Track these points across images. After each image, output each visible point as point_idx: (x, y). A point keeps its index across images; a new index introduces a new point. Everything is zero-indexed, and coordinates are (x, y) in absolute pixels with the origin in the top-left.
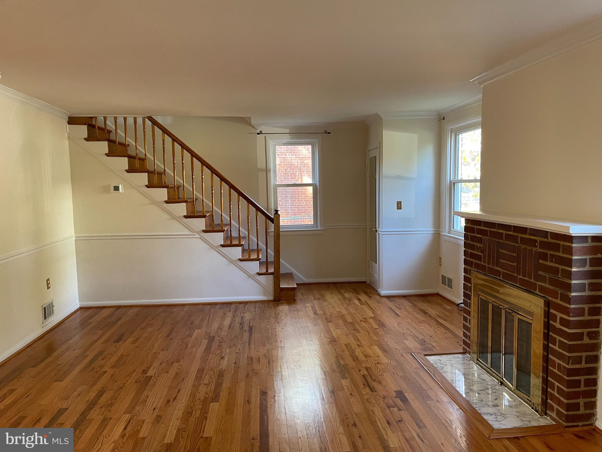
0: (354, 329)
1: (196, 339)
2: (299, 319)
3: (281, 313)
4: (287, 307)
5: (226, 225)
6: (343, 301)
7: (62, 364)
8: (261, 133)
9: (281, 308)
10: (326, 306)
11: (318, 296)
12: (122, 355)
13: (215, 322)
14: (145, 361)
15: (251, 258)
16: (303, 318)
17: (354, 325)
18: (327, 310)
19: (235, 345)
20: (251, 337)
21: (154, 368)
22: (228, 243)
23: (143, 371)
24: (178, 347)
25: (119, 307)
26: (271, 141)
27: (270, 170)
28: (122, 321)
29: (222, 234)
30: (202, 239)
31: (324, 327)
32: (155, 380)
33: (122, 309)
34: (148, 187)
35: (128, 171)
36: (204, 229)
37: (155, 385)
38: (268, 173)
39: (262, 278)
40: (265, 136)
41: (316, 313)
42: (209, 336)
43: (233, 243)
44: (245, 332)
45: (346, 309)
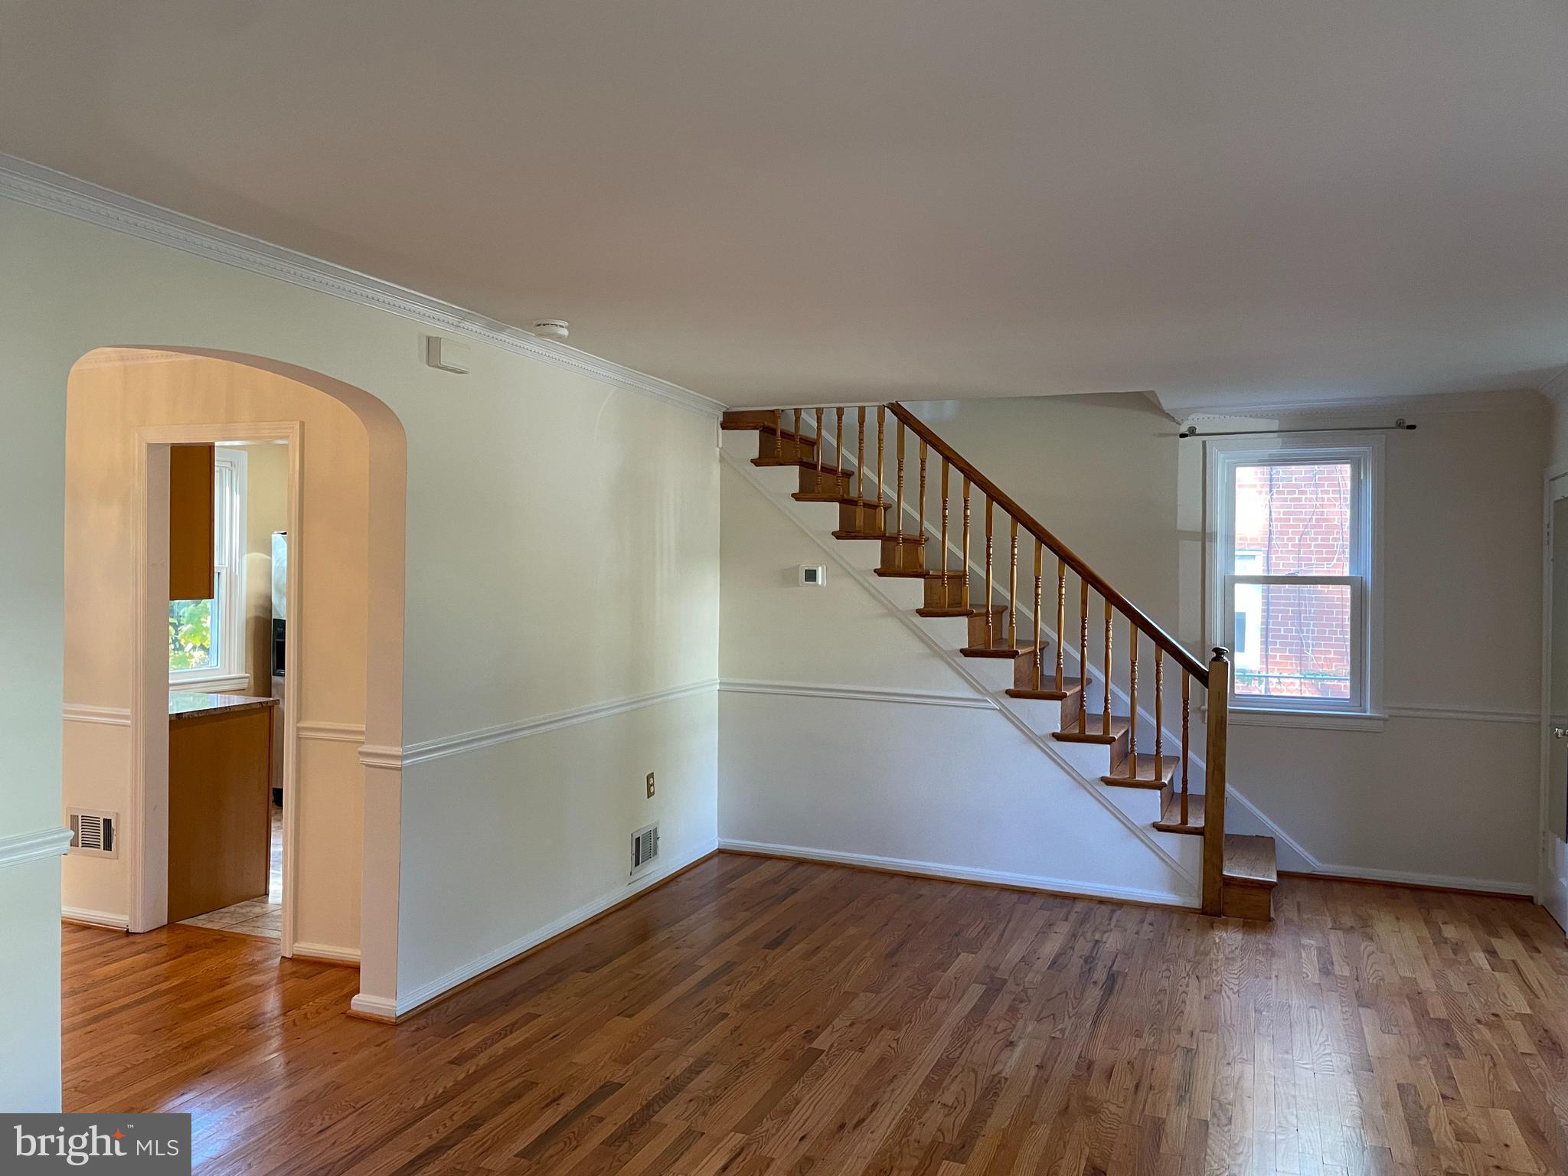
0: (1447, 1045)
1: (956, 978)
2: (1267, 978)
3: (1215, 951)
4: (1240, 936)
5: (1070, 681)
6: (1434, 947)
7: (644, 977)
8: (1192, 432)
9: (1220, 938)
10: (1369, 956)
11: (1347, 921)
12: (772, 982)
13: (1019, 940)
14: (817, 1008)
15: (1137, 779)
16: (1281, 980)
17: (1449, 1029)
18: (1368, 968)
19: (1053, 1015)
20: (1105, 1004)
21: (832, 1032)
22: (1075, 731)
23: (806, 1033)
24: (906, 988)
25: (800, 862)
26: (1222, 455)
27: (1213, 537)
28: (797, 896)
29: (1057, 705)
30: (1005, 713)
31: (1344, 1019)
32: (827, 1064)
33: (806, 867)
34: (880, 573)
35: (838, 536)
36: (1012, 687)
37: (824, 1077)
38: (1207, 543)
39: (1170, 843)
40: (1204, 443)
41: (1328, 969)
42: (992, 978)
43: (1087, 733)
44: (1092, 985)
45: (1434, 976)
